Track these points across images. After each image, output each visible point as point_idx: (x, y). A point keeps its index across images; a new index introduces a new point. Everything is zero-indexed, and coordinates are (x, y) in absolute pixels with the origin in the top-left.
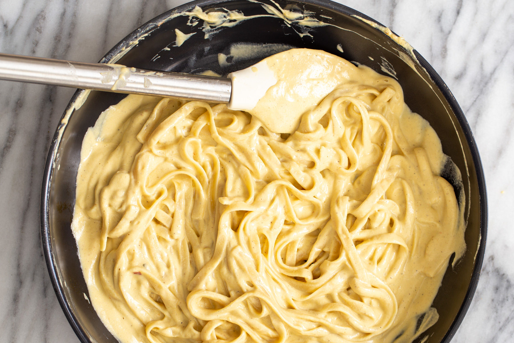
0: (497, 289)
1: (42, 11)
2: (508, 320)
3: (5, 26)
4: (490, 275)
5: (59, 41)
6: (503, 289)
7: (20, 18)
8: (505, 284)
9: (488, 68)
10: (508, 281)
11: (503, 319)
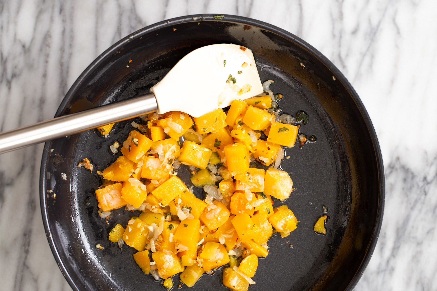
0: (405, 180)
1: (48, 32)
2: (416, 202)
3: (24, 46)
4: (399, 171)
5: (64, 51)
6: (409, 180)
7: (33, 39)
8: (410, 176)
9: (375, 22)
10: (412, 173)
11: (413, 201)
